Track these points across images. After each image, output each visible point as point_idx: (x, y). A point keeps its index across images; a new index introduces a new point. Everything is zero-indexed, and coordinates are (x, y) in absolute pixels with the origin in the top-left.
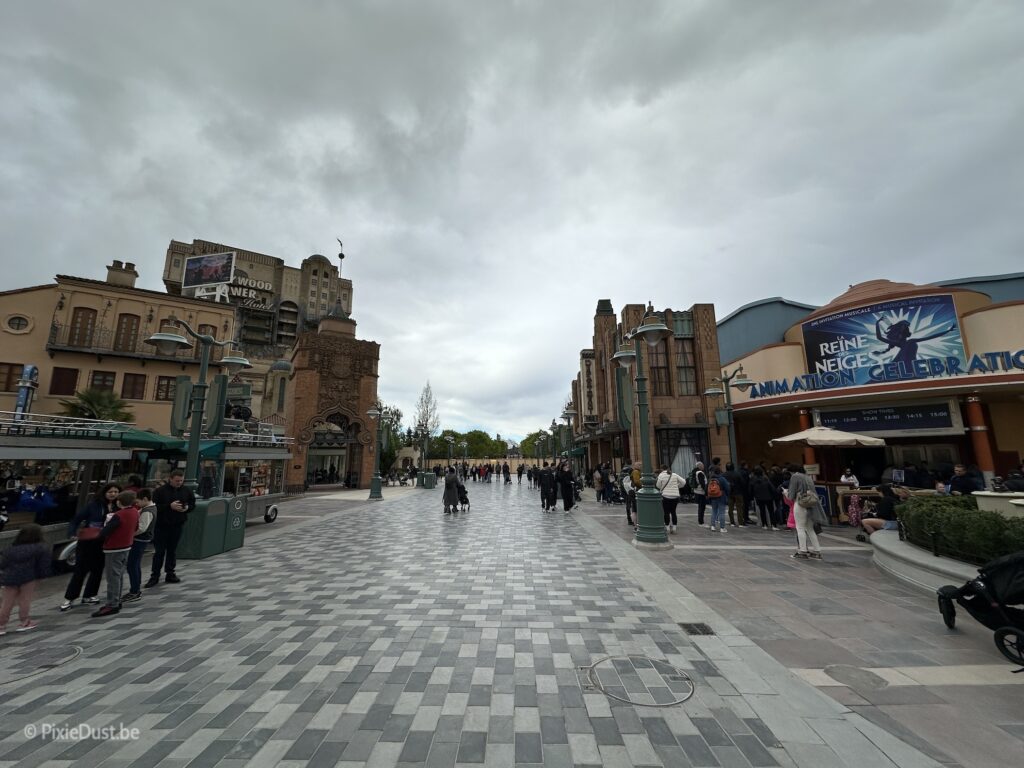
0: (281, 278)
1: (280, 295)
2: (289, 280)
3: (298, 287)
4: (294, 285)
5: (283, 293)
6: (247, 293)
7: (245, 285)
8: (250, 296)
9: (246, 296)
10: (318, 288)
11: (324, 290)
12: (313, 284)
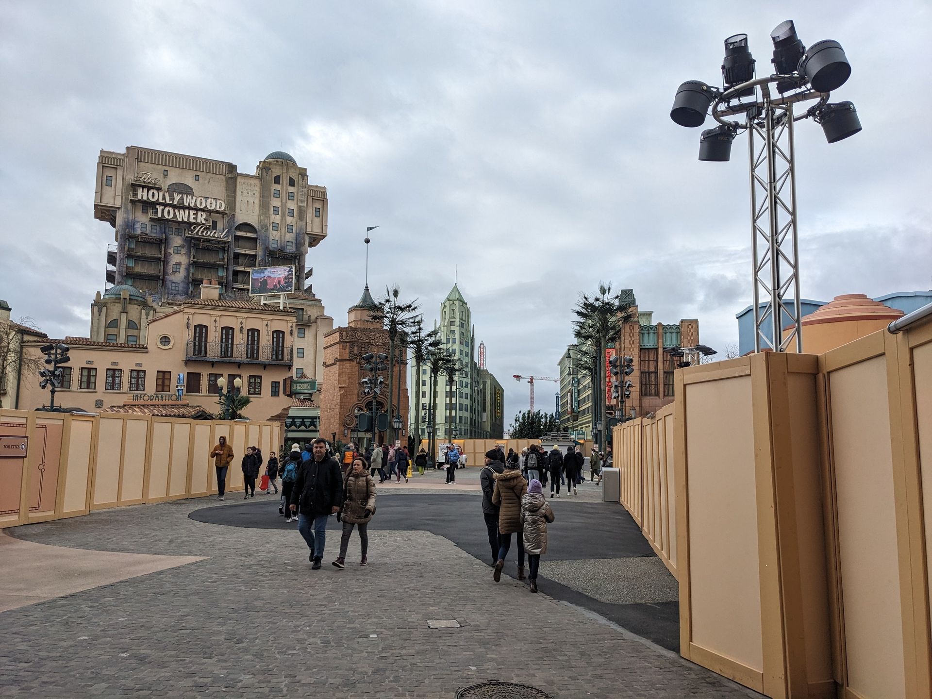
0: (235, 192)
2: (245, 193)
3: (257, 202)
4: (251, 201)
6: (195, 217)
7: (192, 205)
8: (199, 221)
9: (194, 221)
10: (282, 202)
11: (290, 205)
12: (275, 196)
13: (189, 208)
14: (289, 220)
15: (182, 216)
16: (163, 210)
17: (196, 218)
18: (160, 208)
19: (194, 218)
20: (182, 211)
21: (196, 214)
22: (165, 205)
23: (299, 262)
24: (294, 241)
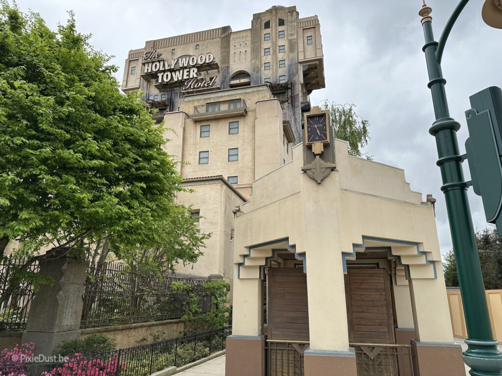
0: (228, 47)
1: (228, 67)
2: (238, 46)
3: (249, 50)
4: (243, 51)
5: (231, 62)
7: (185, 65)
8: (191, 77)
9: (188, 77)
10: (272, 42)
11: (281, 42)
12: (266, 39)
13: (183, 68)
14: (280, 56)
16: (163, 76)
17: (188, 75)
18: (160, 75)
20: (178, 72)
21: (189, 72)
22: (164, 71)
23: (291, 92)
24: (287, 74)
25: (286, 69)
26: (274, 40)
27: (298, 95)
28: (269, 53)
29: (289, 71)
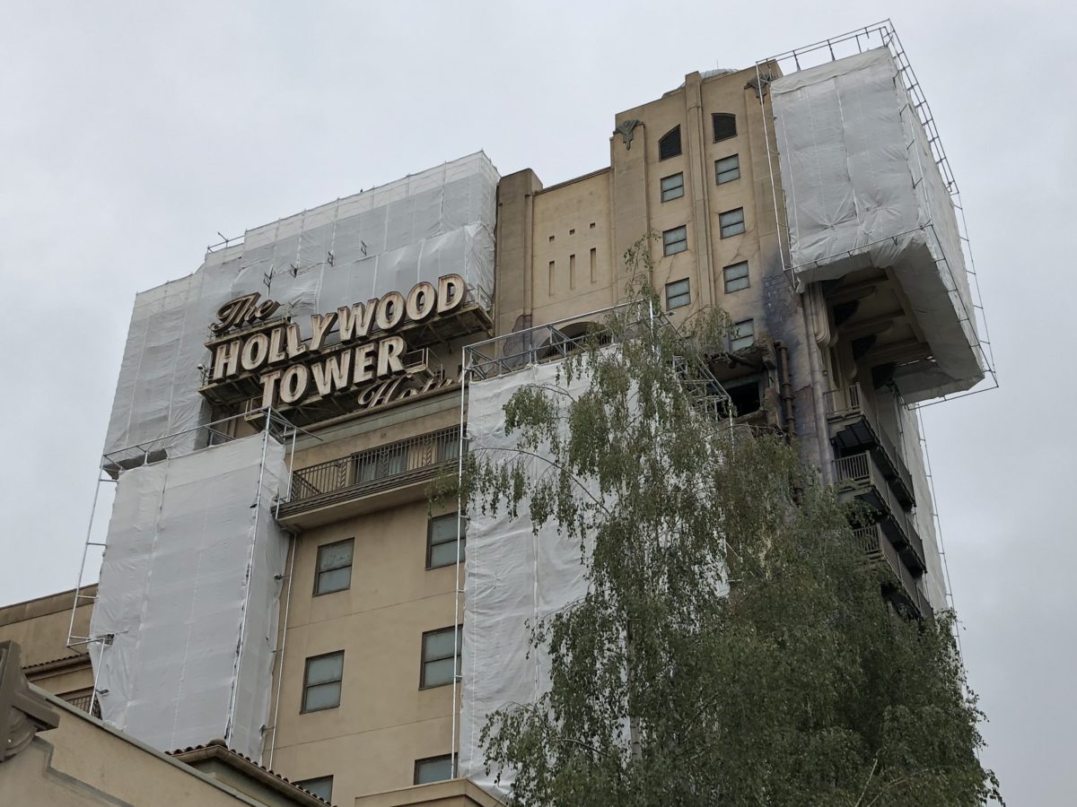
0: (525, 244)
1: (527, 318)
2: (562, 235)
3: (603, 244)
4: (583, 250)
5: (540, 298)
6: (370, 362)
7: (362, 332)
8: (382, 370)
9: (369, 376)
10: (692, 204)
11: (726, 198)
12: (669, 195)
13: (354, 343)
14: (728, 250)
15: (330, 377)
16: (278, 383)
17: (372, 368)
18: (268, 382)
19: (367, 369)
20: (334, 361)
21: (374, 355)
22: (284, 365)
23: (781, 379)
24: (757, 314)
25: (754, 294)
26: (699, 196)
27: (810, 388)
28: (681, 246)
29: (766, 299)
